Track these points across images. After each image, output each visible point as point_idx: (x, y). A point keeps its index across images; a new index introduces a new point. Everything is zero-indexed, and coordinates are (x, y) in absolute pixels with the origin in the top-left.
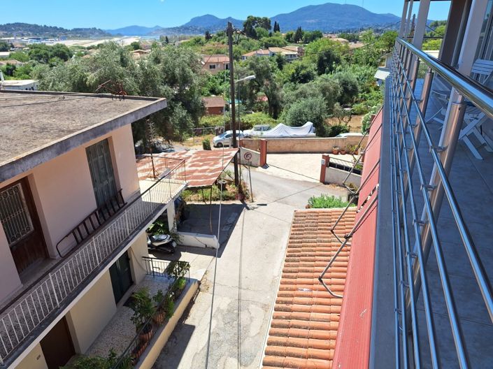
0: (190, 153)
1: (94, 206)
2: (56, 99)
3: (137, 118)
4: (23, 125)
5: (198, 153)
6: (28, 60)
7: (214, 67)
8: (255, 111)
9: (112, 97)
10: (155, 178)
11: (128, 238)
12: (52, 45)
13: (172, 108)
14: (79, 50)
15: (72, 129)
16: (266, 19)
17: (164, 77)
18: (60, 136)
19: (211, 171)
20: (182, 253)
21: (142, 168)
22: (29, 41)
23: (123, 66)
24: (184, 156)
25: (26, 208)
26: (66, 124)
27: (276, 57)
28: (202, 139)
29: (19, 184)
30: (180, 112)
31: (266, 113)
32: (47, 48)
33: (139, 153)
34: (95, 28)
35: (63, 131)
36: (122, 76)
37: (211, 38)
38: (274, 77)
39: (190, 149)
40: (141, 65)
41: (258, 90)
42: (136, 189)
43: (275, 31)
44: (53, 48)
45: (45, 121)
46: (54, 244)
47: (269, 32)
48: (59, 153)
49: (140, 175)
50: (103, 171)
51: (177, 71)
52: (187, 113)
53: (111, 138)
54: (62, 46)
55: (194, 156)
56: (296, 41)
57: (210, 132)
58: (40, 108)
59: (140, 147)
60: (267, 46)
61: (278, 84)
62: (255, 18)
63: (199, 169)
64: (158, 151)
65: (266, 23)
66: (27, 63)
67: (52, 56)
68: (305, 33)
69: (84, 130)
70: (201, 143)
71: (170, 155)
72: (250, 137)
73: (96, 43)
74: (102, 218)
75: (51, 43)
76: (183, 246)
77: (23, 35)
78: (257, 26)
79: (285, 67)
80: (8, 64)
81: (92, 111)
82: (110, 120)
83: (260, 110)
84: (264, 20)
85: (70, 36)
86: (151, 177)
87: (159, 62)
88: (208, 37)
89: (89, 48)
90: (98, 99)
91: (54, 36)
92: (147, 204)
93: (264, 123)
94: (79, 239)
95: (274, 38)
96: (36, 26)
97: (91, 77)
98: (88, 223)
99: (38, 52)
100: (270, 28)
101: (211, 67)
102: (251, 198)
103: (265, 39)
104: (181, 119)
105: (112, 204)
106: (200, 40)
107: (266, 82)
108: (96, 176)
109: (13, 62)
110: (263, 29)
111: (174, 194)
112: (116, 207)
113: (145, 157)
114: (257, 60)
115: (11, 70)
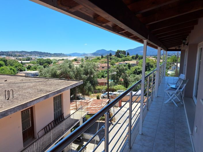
0: (91, 100)
1: (53, 119)
2: (46, 80)
3: (72, 87)
4: (35, 89)
5: (94, 100)
6: (36, 64)
7: (104, 68)
8: (119, 85)
9: (65, 80)
10: (76, 109)
11: (64, 132)
12: (45, 59)
13: (86, 83)
14: (55, 61)
15: (50, 90)
16: (124, 51)
17: (84, 72)
18: (46, 93)
19: (98, 108)
20: (84, 142)
21: (72, 105)
22: (38, 57)
23: (70, 68)
24: (88, 101)
25: (30, 118)
26: (49, 89)
27: (128, 64)
28: (97, 95)
29: (30, 109)
30: (89, 84)
31: (123, 85)
32: (44, 60)
33: (72, 100)
34: (62, 53)
35: (47, 91)
36: (69, 72)
37: (103, 57)
38: (126, 72)
39: (91, 99)
40: (76, 68)
41: (120, 77)
42: (69, 113)
43: (127, 55)
44: (46, 60)
45: (42, 88)
46: (37, 132)
47: (125, 55)
48: (45, 99)
49: (71, 108)
50: (58, 106)
51: (89, 70)
52: (91, 85)
53: (62, 94)
54: (49, 59)
55: (92, 101)
56: (136, 59)
57: (100, 92)
58: (40, 83)
59: (72, 97)
60: (124, 61)
61: (128, 75)
62: (120, 51)
63: (94, 106)
64: (79, 99)
65: (124, 52)
66: (35, 65)
67: (45, 63)
68: (139, 56)
69: (54, 91)
70: (96, 96)
71: (83, 101)
72: (115, 95)
73: (61, 58)
74: (55, 124)
75: (45, 58)
76: (85, 139)
77: (36, 55)
78: (121, 53)
79: (131, 68)
80: (29, 65)
81: (57, 84)
82: (63, 88)
83: (121, 84)
84: (123, 52)
85: (52, 56)
86: (75, 109)
87: (83, 67)
88: (102, 57)
89: (58, 60)
90: (60, 80)
91: (46, 56)
92: (72, 119)
93: (122, 89)
94: (46, 131)
95: (127, 58)
96: (41, 52)
97: (58, 72)
98: (50, 125)
99: (40, 61)
100: (126, 54)
101: (102, 68)
102: (114, 120)
103: (123, 58)
104: (89, 87)
105: (59, 119)
106: (99, 58)
107: (123, 74)
108: (56, 107)
109: (31, 65)
110: (123, 55)
111: (82, 116)
112: (61, 120)
113: (74, 101)
114: (120, 66)
115: (30, 67)
